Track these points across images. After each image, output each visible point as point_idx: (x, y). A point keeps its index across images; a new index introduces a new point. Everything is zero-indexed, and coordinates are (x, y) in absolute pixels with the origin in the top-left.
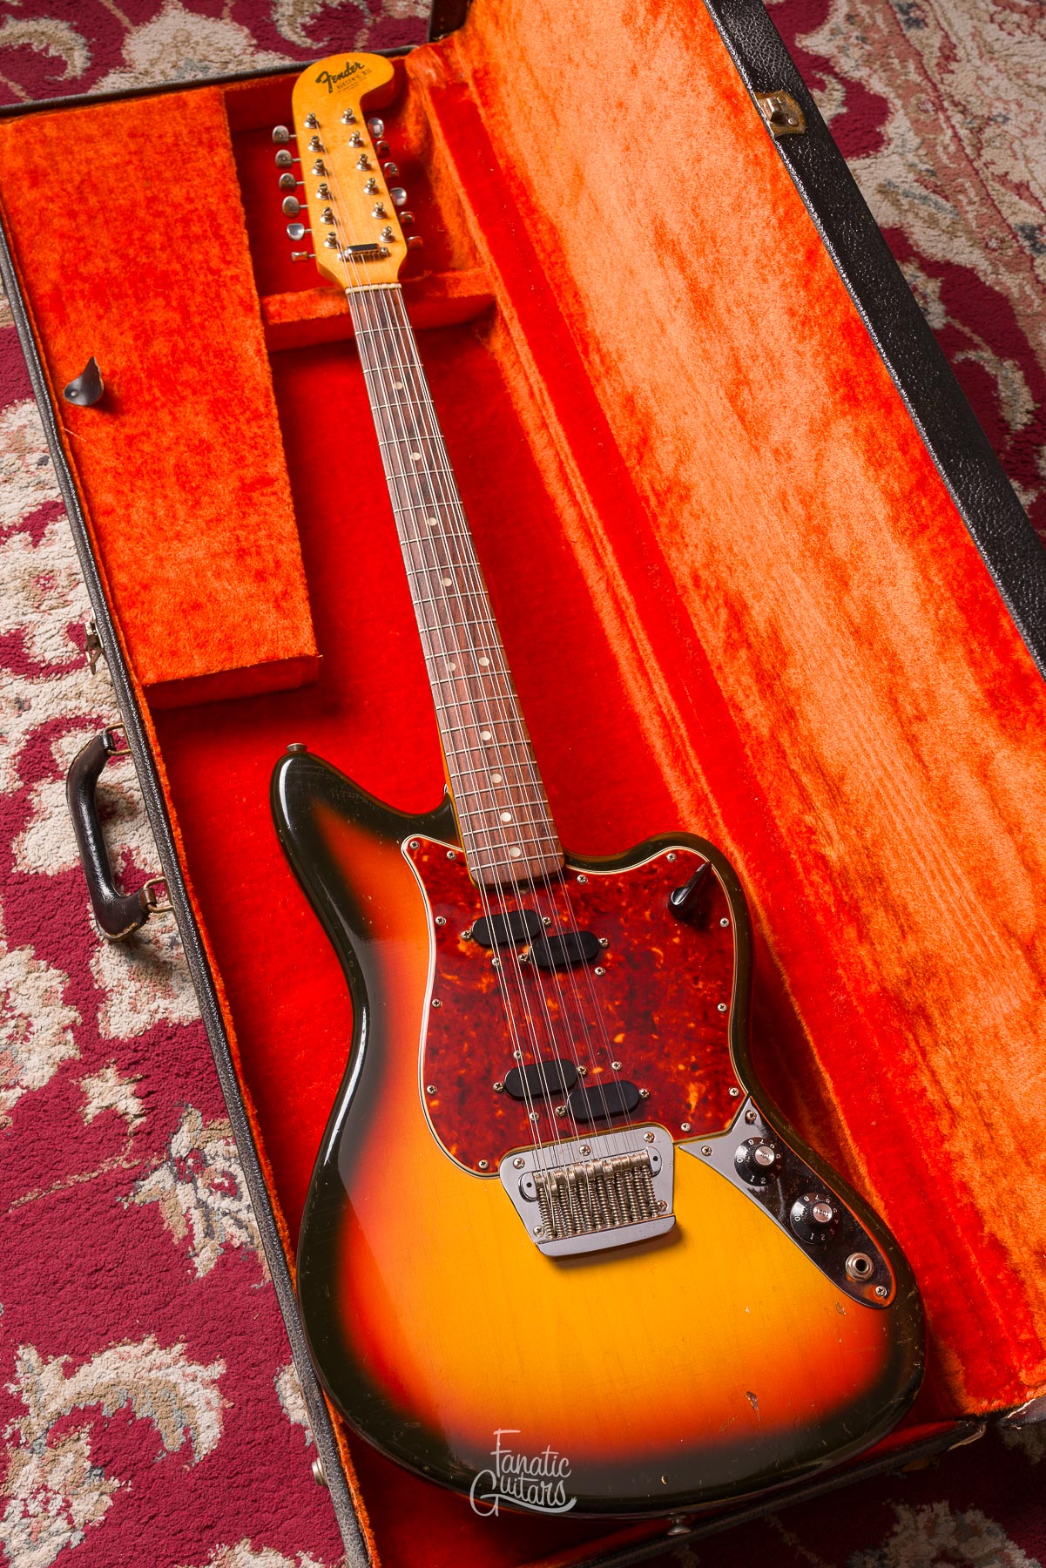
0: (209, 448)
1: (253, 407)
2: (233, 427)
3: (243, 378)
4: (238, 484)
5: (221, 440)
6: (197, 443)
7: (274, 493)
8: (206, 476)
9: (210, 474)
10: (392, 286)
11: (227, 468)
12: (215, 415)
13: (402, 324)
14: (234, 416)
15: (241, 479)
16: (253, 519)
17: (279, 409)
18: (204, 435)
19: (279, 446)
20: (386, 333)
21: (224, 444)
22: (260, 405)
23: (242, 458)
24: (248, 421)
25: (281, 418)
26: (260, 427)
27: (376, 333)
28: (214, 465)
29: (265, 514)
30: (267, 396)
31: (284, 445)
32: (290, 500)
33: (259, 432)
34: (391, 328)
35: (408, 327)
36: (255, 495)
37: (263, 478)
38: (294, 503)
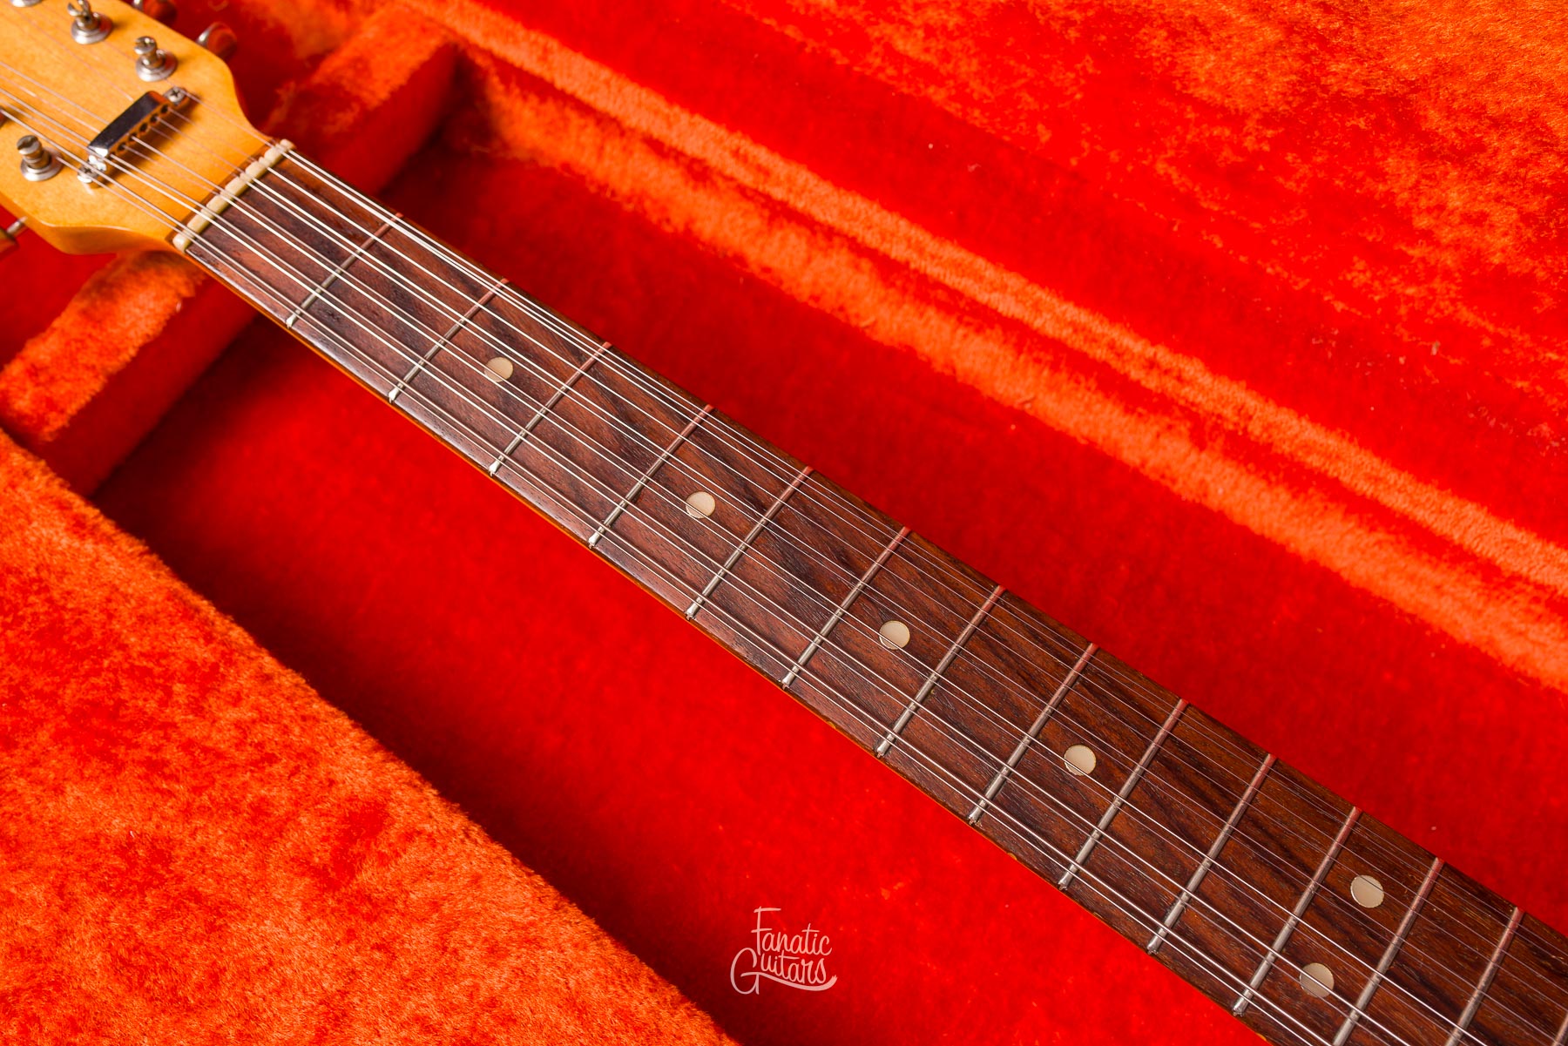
0: (161, 853)
1: (178, 665)
2: (172, 754)
3: (96, 616)
4: (303, 884)
5: (169, 808)
6: (117, 862)
7: (409, 836)
8: (212, 928)
9: (217, 916)
10: (271, 155)
11: (243, 864)
12: (106, 756)
13: (374, 224)
14: (150, 723)
15: (302, 864)
16: (420, 939)
17: (239, 621)
18: (117, 827)
19: (319, 707)
20: (354, 267)
21: (187, 812)
22: (190, 647)
23: (260, 810)
24: (197, 708)
25: (267, 638)
26: (236, 700)
27: (334, 287)
28: (207, 887)
29: (435, 905)
30: (188, 614)
31: (327, 695)
32: (459, 821)
33: (245, 713)
34: (356, 251)
35: (391, 220)
36: (367, 876)
37: (351, 819)
38: (474, 818)
